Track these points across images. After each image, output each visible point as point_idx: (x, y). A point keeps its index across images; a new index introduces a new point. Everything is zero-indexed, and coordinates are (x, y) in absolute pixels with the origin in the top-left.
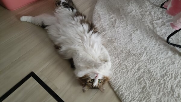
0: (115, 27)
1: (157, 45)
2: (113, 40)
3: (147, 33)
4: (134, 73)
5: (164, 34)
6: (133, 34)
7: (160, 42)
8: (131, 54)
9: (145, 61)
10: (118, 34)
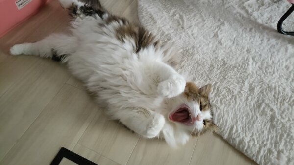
0: (185, 28)
1: (265, 40)
2: (190, 51)
3: (241, 25)
4: (247, 99)
5: (269, 19)
6: (219, 33)
7: (267, 34)
8: (230, 67)
9: (256, 72)
10: (194, 38)
